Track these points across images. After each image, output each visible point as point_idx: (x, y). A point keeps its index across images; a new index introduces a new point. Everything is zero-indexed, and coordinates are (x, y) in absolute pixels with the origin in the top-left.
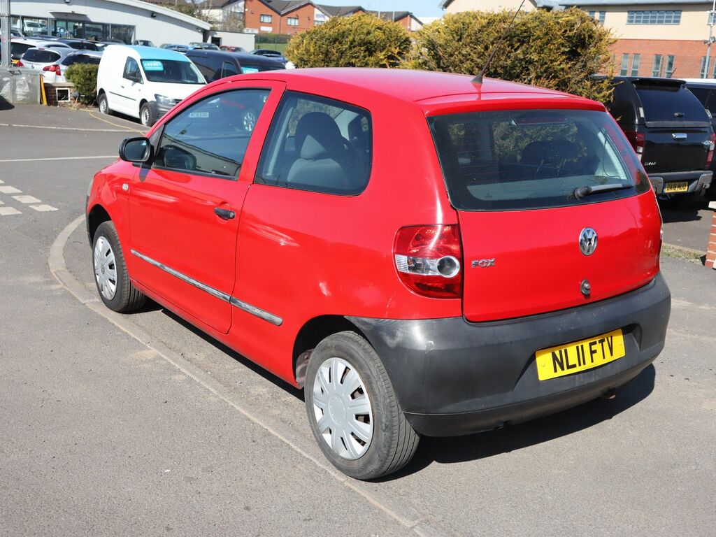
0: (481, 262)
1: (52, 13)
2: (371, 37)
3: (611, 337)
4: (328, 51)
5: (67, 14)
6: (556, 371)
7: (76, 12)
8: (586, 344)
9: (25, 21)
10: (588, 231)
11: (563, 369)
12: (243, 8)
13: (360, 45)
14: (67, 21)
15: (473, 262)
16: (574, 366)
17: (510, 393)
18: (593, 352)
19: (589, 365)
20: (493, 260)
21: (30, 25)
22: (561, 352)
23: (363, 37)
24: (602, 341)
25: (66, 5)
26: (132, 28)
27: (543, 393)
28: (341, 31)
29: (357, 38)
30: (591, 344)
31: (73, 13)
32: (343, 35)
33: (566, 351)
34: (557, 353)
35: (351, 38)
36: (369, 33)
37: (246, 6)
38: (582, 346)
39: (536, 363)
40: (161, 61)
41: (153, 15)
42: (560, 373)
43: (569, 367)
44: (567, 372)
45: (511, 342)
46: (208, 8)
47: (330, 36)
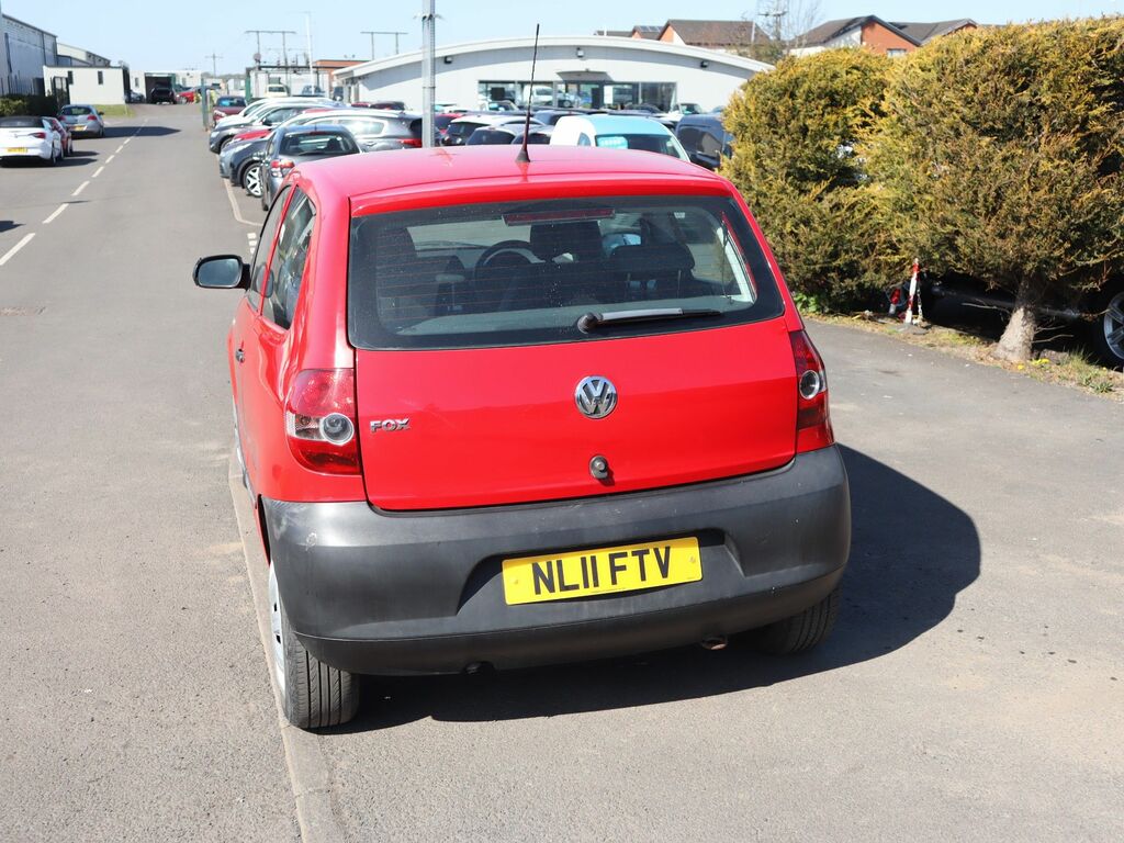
0: (385, 423)
1: (559, 74)
2: (837, 85)
3: (668, 549)
4: (773, 109)
5: (579, 73)
6: (538, 591)
7: (592, 70)
8: (602, 556)
9: (535, 88)
10: (595, 383)
11: (552, 589)
12: (859, 42)
13: (819, 97)
14: (578, 83)
15: (372, 423)
16: (576, 587)
17: (450, 619)
18: (614, 569)
19: (605, 586)
20: (405, 421)
21: (539, 93)
22: (549, 565)
23: (823, 84)
24: (641, 554)
25: (578, 60)
26: (670, 87)
27: (513, 623)
28: (794, 77)
29: (814, 87)
30: (612, 557)
31: (587, 72)
32: (796, 83)
33: (559, 564)
34: (543, 566)
35: (806, 86)
36: (835, 76)
37: (865, 37)
38: (593, 559)
39: (502, 578)
40: (625, 136)
41: (703, 64)
42: (546, 595)
43: (564, 588)
44: (559, 595)
45: (439, 543)
46: (800, 46)
47: (778, 85)
